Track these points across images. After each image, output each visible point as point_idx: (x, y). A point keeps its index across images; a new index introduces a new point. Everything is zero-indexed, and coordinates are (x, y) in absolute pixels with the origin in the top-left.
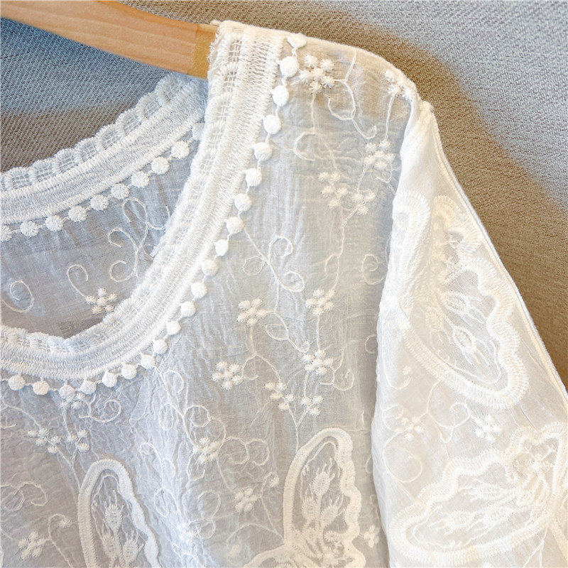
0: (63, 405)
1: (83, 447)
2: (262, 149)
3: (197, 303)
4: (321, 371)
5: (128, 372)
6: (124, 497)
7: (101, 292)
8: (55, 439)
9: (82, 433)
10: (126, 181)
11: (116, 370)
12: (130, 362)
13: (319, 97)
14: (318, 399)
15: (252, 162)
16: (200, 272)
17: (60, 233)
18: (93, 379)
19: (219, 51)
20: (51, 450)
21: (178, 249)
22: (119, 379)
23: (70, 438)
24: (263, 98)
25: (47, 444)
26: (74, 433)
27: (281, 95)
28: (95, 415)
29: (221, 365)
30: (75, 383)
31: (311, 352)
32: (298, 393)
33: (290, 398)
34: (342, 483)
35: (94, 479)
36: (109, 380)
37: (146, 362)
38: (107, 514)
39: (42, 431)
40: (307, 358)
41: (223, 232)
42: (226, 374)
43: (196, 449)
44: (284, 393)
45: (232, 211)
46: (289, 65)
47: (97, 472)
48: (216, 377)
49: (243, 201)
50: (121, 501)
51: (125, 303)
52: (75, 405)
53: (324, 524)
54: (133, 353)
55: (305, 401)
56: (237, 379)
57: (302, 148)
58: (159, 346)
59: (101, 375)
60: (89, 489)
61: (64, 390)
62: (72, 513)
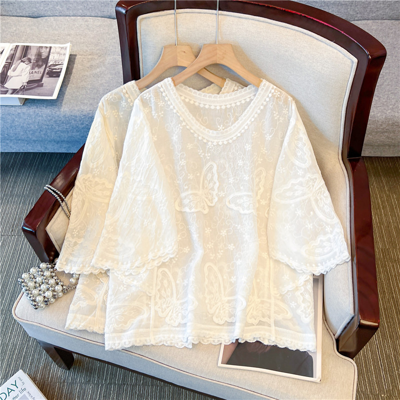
0: (208, 147)
1: (208, 158)
2: (265, 103)
3: (245, 130)
5: (225, 143)
6: (214, 172)
7: (222, 126)
8: (203, 154)
9: (209, 154)
10: (235, 103)
11: (223, 142)
13: (277, 98)
14: (262, 160)
15: (262, 104)
16: (248, 124)
17: (219, 110)
18: (217, 142)
19: (262, 84)
21: (244, 118)
22: (223, 144)
23: (206, 155)
24: (267, 95)
25: (201, 155)
27: (270, 95)
28: (214, 151)
29: (247, 145)
30: (212, 142)
35: (208, 166)
36: (220, 143)
37: (230, 141)
38: (208, 175)
39: (201, 151)
40: (262, 149)
41: (254, 117)
42: (248, 147)
45: (256, 113)
46: (273, 91)
47: (209, 164)
48: (245, 147)
49: (259, 111)
50: (212, 173)
52: (211, 147)
54: (228, 139)
55: (259, 159)
57: (271, 105)
58: (235, 138)
59: (219, 142)
60: (206, 168)
61: (210, 143)
62: (201, 174)
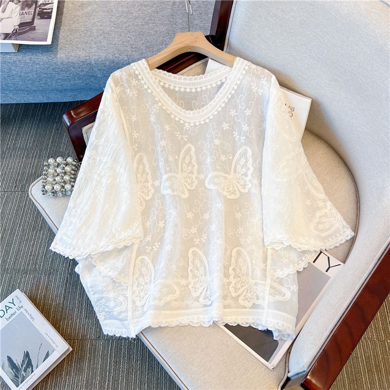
3: (222, 108)
4: (246, 130)
6: (192, 155)
11: (200, 122)
12: (204, 120)
14: (244, 138)
18: (194, 123)
20: (179, 138)
22: (200, 124)
26: (185, 136)
29: (224, 123)
31: (244, 125)
32: (240, 136)
33: (238, 137)
34: (248, 164)
35: (186, 148)
37: (207, 121)
38: (186, 158)
40: (243, 126)
42: (225, 126)
43: (215, 141)
44: (237, 135)
47: (187, 147)
48: (223, 126)
51: (206, 106)
52: (188, 129)
53: (242, 173)
54: (204, 118)
55: (241, 138)
56: (227, 128)
58: (211, 117)
59: (196, 122)
60: (184, 151)
